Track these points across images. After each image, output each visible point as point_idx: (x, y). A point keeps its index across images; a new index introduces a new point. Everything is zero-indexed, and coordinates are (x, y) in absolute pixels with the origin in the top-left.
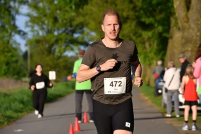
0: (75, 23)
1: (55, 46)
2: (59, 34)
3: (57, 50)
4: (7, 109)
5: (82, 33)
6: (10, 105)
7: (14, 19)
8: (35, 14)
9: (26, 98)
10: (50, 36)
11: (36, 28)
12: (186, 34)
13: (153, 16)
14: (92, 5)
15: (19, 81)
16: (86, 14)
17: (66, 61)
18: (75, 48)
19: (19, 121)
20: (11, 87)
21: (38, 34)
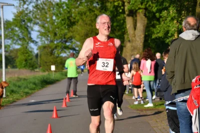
0: (67, 37)
1: (55, 50)
2: (57, 43)
3: (56, 53)
4: (25, 88)
5: (72, 42)
6: (27, 85)
7: (30, 33)
8: (43, 31)
9: (37, 81)
10: (52, 44)
11: (44, 39)
12: (134, 44)
13: (114, 33)
14: (78, 26)
15: (33, 71)
16: (74, 31)
17: (61, 59)
18: (67, 51)
19: (33, 95)
20: (28, 75)
21: (45, 42)
